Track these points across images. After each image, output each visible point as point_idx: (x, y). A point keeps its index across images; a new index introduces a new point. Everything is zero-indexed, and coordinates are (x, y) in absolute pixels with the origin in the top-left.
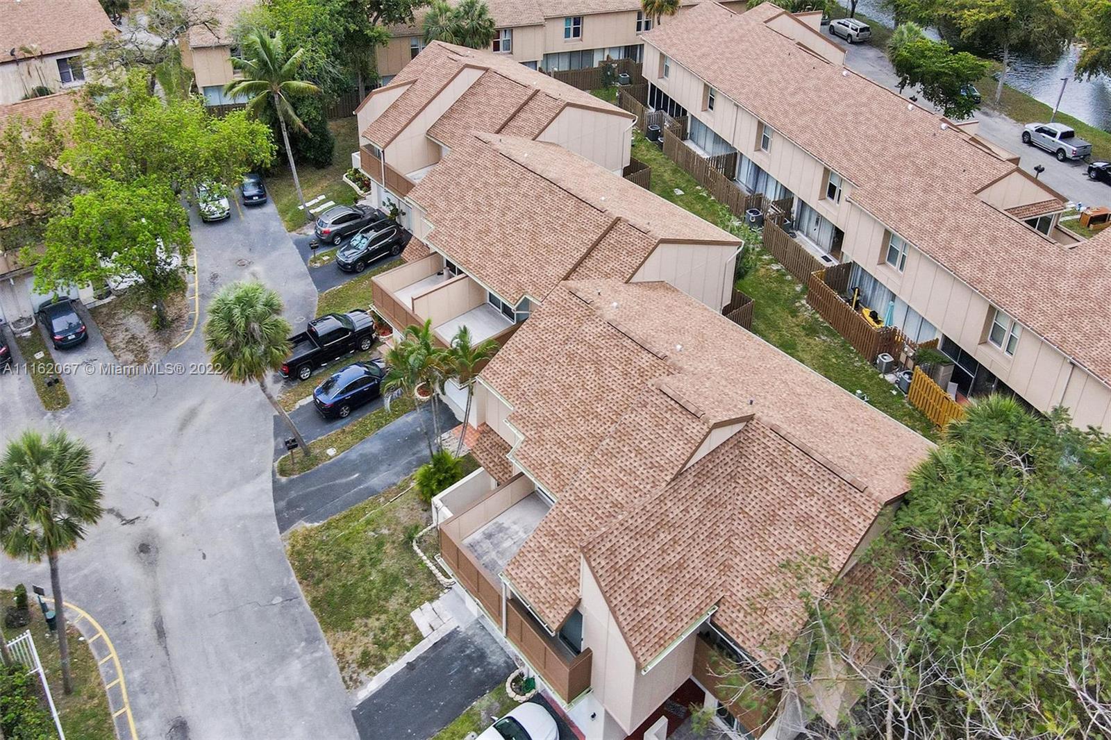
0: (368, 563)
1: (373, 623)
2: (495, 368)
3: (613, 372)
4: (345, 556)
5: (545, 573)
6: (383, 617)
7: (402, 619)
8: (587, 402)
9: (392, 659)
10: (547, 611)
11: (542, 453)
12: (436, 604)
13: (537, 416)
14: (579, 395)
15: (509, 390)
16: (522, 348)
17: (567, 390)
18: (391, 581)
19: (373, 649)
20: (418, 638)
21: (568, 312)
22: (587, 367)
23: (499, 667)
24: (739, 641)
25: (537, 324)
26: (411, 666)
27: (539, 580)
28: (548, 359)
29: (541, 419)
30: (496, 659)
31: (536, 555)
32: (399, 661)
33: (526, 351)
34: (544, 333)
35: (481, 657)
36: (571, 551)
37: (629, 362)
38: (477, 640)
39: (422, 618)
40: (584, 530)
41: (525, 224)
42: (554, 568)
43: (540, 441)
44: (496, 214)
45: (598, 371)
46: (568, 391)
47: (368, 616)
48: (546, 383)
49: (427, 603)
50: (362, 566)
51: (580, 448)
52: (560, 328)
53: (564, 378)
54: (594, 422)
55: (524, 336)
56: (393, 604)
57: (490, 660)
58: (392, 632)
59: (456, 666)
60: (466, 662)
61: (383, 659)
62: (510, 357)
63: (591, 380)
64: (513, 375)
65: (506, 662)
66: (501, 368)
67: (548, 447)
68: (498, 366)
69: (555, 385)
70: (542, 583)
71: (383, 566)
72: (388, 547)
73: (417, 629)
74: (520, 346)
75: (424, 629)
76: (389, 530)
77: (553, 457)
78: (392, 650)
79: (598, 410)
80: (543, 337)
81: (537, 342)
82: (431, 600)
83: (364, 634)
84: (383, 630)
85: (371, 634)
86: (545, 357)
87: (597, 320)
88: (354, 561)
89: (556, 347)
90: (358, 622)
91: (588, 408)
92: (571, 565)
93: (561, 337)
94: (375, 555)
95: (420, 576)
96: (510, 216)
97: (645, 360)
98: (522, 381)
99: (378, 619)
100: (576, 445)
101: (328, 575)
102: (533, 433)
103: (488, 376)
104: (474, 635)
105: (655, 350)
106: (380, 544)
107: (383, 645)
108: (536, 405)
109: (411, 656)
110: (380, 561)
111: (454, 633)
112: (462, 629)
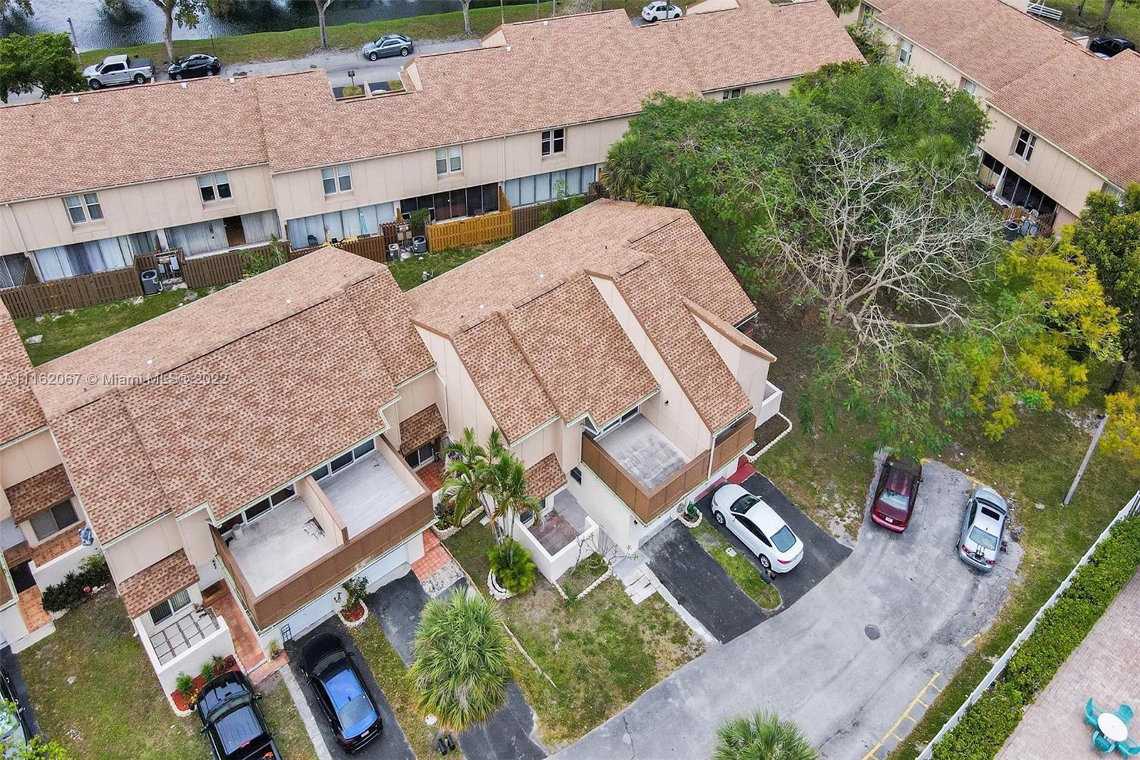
0: (589, 647)
1: (647, 636)
2: (510, 425)
3: (561, 321)
4: (582, 673)
5: (720, 400)
6: (641, 628)
7: (642, 611)
8: (578, 350)
9: (676, 617)
10: (742, 406)
11: (606, 400)
12: (626, 583)
13: (575, 395)
14: (569, 355)
15: (537, 417)
16: (502, 393)
17: (561, 363)
18: (607, 622)
19: (670, 634)
20: (657, 597)
21: (484, 340)
22: (549, 339)
23: (678, 532)
24: (741, 319)
25: (482, 372)
26: (681, 601)
27: (724, 406)
28: (522, 373)
29: (578, 392)
30: (672, 534)
31: (709, 404)
32: (678, 611)
33: (506, 391)
34: (495, 369)
35: (671, 545)
36: (710, 377)
37: (557, 306)
38: (657, 548)
39: (639, 595)
40: (699, 364)
41: (289, 383)
42: (719, 393)
43: (596, 399)
44: (247, 415)
45: (556, 333)
46: (564, 362)
47: (642, 641)
48: (549, 378)
49: (626, 591)
50: (592, 653)
51: (611, 368)
52: (497, 353)
53: (551, 362)
54: (595, 351)
55: (489, 388)
56: (629, 619)
57: (673, 538)
58: (654, 619)
59: (679, 564)
60: (676, 556)
61: (677, 625)
62: (505, 408)
63: (561, 340)
64: (523, 410)
65: (673, 527)
66: (512, 420)
67: (602, 394)
68: (509, 422)
69: (554, 371)
70: (726, 404)
71: (592, 631)
72: (573, 628)
73: (649, 599)
74: (498, 395)
75: (648, 593)
76: (554, 628)
77: (611, 392)
78: (669, 617)
79: (587, 344)
80: (499, 371)
81: (501, 378)
82: (623, 588)
83: (657, 643)
84: (652, 628)
85: (657, 637)
86: (519, 375)
87: (510, 316)
88: (586, 661)
89: (513, 362)
90: (647, 650)
91: (583, 351)
92: (718, 380)
93: (505, 355)
94: (580, 640)
95: (601, 596)
96: (263, 398)
97: (560, 295)
98: (532, 403)
99: (644, 633)
100: (608, 370)
101: (601, 688)
102: (587, 403)
103: (516, 434)
104: (653, 551)
105: (556, 284)
106: (570, 636)
107: (666, 625)
108: (565, 393)
109: (672, 602)
110: (587, 633)
111: (651, 566)
112: (648, 560)
